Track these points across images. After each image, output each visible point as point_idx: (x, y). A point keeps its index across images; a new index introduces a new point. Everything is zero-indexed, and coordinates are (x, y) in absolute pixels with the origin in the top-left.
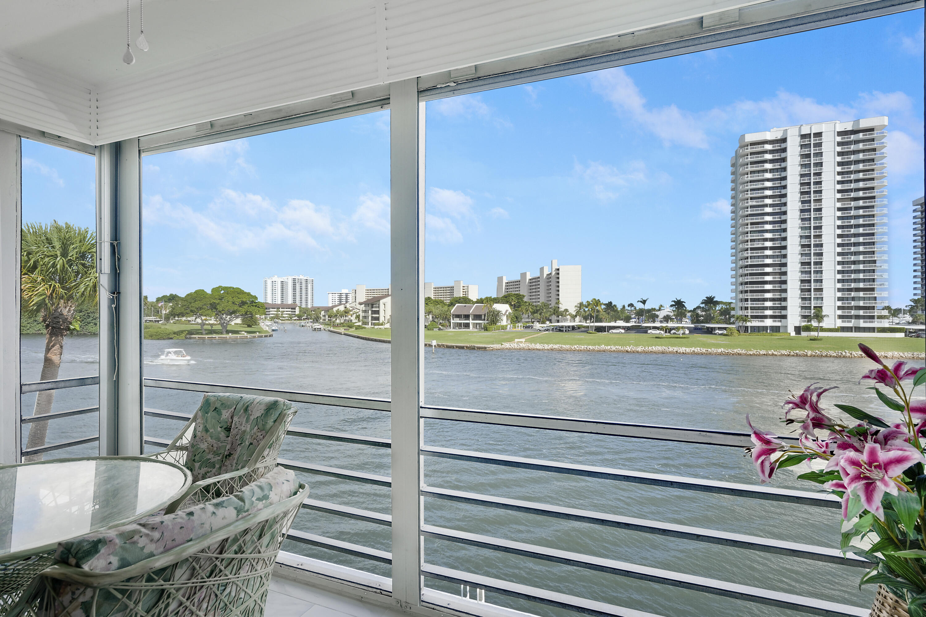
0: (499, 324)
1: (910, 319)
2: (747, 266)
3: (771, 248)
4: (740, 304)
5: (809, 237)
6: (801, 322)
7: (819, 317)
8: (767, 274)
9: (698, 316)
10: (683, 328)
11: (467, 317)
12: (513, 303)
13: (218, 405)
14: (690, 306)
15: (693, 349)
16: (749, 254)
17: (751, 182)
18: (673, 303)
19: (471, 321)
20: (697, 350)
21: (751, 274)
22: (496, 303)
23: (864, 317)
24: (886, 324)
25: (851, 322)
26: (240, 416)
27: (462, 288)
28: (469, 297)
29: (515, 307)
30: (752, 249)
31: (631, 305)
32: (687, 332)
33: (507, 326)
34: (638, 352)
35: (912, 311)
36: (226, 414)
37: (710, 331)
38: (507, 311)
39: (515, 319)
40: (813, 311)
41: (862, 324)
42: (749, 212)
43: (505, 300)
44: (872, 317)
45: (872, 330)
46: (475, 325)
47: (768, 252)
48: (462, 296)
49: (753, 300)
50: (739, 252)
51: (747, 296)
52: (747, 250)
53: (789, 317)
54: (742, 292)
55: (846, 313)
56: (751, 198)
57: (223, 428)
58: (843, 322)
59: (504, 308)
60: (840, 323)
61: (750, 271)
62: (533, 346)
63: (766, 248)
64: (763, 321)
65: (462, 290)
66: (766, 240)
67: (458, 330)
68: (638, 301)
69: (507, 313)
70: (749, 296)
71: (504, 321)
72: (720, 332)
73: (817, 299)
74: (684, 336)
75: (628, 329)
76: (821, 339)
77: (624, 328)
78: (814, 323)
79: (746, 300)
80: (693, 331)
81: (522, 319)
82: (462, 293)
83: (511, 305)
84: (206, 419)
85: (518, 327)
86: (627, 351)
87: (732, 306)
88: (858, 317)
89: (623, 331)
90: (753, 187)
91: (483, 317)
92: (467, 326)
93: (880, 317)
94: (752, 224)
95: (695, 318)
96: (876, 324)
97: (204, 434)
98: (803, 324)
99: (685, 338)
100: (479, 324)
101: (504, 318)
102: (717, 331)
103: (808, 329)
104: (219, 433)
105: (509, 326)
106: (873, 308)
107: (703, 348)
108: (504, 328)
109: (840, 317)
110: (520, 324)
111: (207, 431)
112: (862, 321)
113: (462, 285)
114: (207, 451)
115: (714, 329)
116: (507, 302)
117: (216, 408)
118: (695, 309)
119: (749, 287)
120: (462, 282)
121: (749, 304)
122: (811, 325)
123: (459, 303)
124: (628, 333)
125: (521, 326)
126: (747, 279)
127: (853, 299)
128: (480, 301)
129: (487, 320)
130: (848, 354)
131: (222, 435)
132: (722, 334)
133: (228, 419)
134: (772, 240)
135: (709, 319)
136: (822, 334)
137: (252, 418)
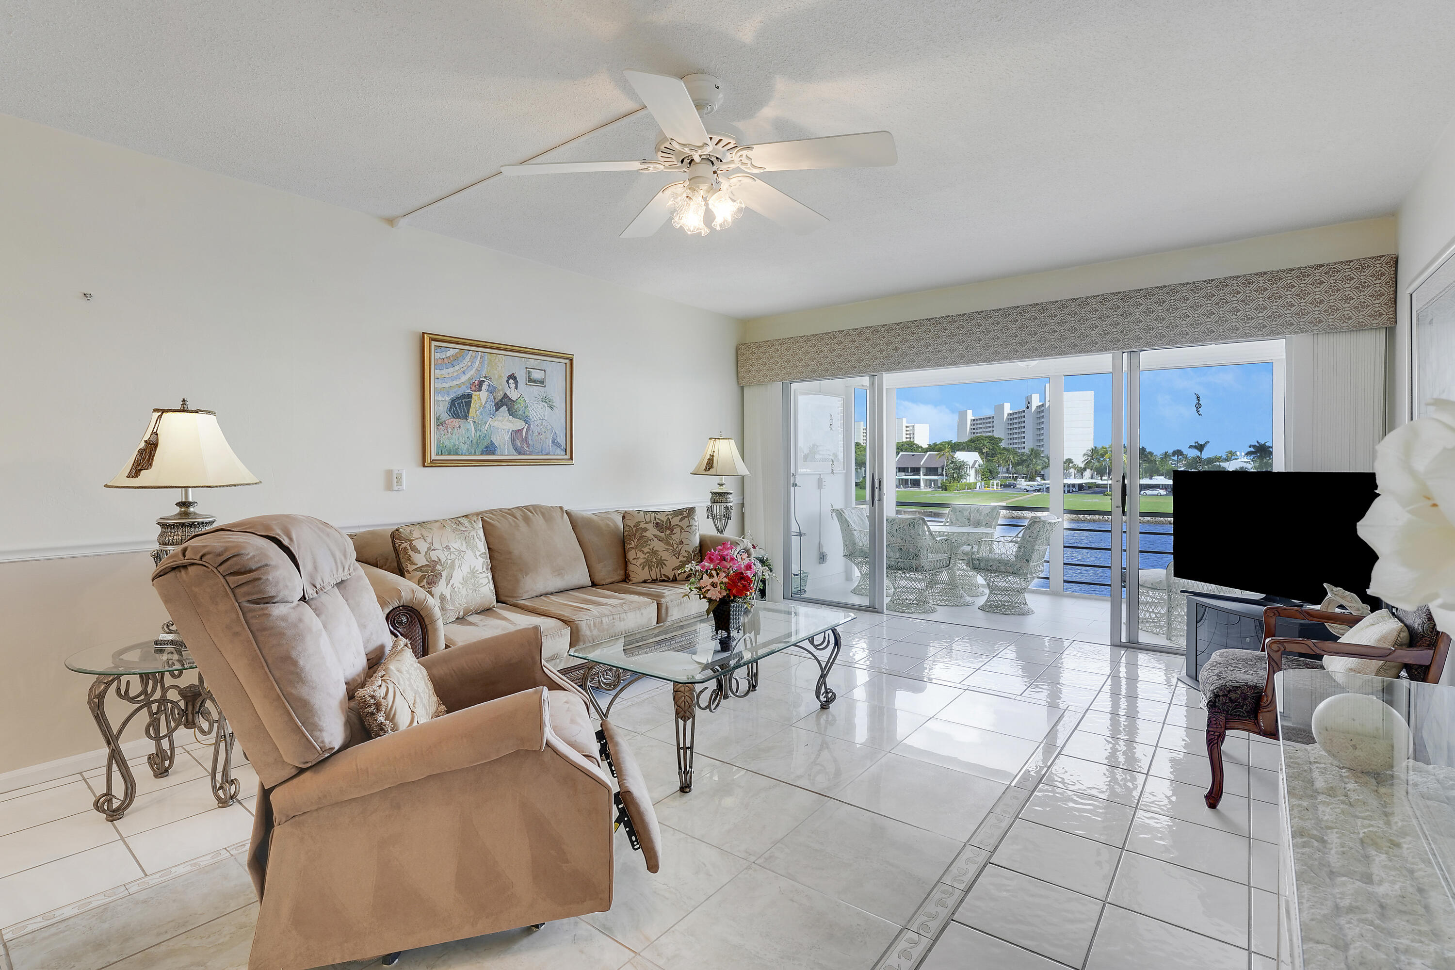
0: (965, 480)
11: (916, 471)
12: (984, 451)
18: (1252, 449)
19: (922, 477)
22: (958, 450)
27: (904, 428)
28: (915, 442)
29: (988, 456)
31: (1178, 453)
33: (975, 484)
36: (966, 513)
38: (975, 462)
39: (988, 474)
43: (972, 445)
46: (929, 483)
48: (904, 440)
59: (970, 458)
65: (904, 432)
67: (903, 489)
68: (1191, 446)
69: (976, 466)
71: (971, 477)
77: (1164, 487)
81: (998, 473)
82: (904, 436)
83: (981, 453)
84: (956, 515)
85: (993, 485)
89: (1163, 492)
91: (940, 471)
92: (916, 483)
100: (934, 480)
101: (972, 472)
105: (979, 484)
108: (971, 487)
110: (995, 482)
111: (958, 520)
113: (905, 424)
116: (975, 449)
120: (904, 420)
123: (902, 451)
125: (997, 484)
128: (931, 448)
129: (946, 475)
137: (983, 514)
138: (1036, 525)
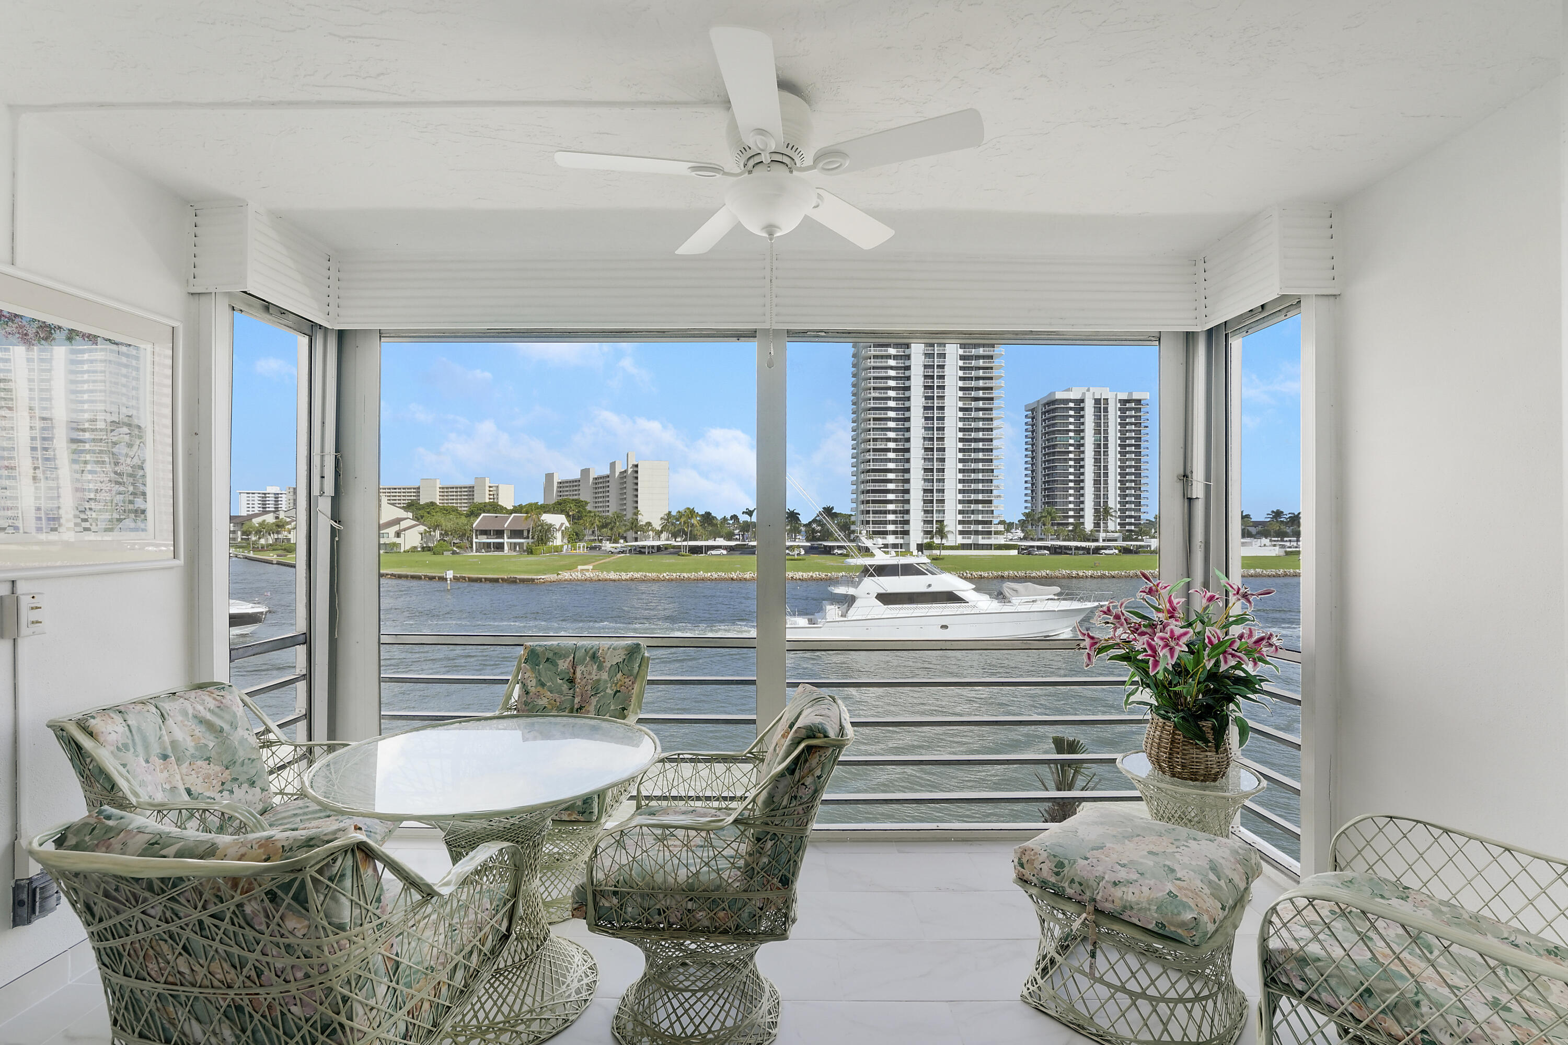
0: (551, 543)
1: (1022, 535)
2: (868, 471)
3: (895, 450)
4: (861, 517)
5: (932, 439)
6: (923, 538)
7: (941, 533)
8: (890, 481)
9: (814, 531)
10: (798, 547)
11: (499, 533)
12: (571, 513)
13: (550, 655)
14: (805, 519)
15: (811, 574)
16: (871, 456)
17: (874, 368)
19: (506, 540)
20: (815, 575)
21: (874, 481)
22: (545, 512)
23: (982, 533)
24: (1001, 540)
25: (970, 538)
26: (587, 664)
27: (487, 488)
28: (500, 503)
29: (574, 519)
30: (875, 450)
31: (734, 517)
32: (803, 552)
33: (562, 546)
34: (745, 579)
35: (1022, 524)
36: (563, 665)
37: (828, 551)
38: (562, 524)
39: (575, 537)
40: (935, 526)
41: (981, 540)
42: (872, 405)
43: (558, 507)
44: (989, 533)
45: (989, 547)
46: (513, 547)
47: (891, 455)
48: (487, 501)
49: (875, 512)
50: (861, 453)
51: (869, 507)
52: (869, 451)
53: (911, 532)
54: (863, 502)
55: (967, 528)
56: (874, 388)
57: (565, 680)
58: (963, 538)
59: (557, 520)
60: (960, 540)
61: (872, 476)
62: (604, 575)
63: (888, 450)
64: (886, 538)
65: (487, 492)
66: (889, 440)
67: (485, 554)
68: (743, 513)
69: (563, 528)
70: (871, 507)
71: (558, 540)
72: (840, 552)
73: (938, 511)
74: (799, 557)
75: (730, 549)
76: (942, 559)
77: (726, 548)
78: (937, 541)
79: (868, 512)
80: (810, 550)
81: (584, 535)
82: (487, 496)
83: (568, 516)
84: (539, 672)
85: (579, 547)
86: (732, 579)
87: (853, 519)
88: (977, 533)
89: (725, 552)
90: (876, 375)
91: (525, 534)
92: (500, 547)
93: (997, 533)
94: (875, 419)
95: (811, 535)
96: (993, 540)
97: (539, 689)
98: (925, 541)
99: (800, 560)
100: (519, 544)
101: (559, 535)
102: (836, 551)
103: (930, 546)
104: (561, 685)
105: (565, 547)
106: (990, 522)
107: (823, 572)
108: (558, 549)
109: (961, 533)
110: (582, 544)
111: (543, 685)
112: (980, 537)
113: (488, 484)
114: (549, 707)
115: (832, 548)
116: (561, 512)
117: (548, 659)
118: (810, 523)
119: (871, 497)
120: (487, 480)
121: (871, 517)
122: (933, 542)
123: (484, 512)
124: (732, 554)
125: (584, 547)
126: (869, 486)
127: (973, 512)
128: (517, 509)
129: (533, 538)
130: (969, 575)
131: (565, 687)
132: (841, 554)
133: (568, 669)
134: (895, 440)
135: (827, 535)
136: (945, 553)
137: (607, 665)
138: (814, 761)
